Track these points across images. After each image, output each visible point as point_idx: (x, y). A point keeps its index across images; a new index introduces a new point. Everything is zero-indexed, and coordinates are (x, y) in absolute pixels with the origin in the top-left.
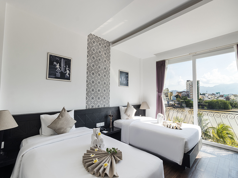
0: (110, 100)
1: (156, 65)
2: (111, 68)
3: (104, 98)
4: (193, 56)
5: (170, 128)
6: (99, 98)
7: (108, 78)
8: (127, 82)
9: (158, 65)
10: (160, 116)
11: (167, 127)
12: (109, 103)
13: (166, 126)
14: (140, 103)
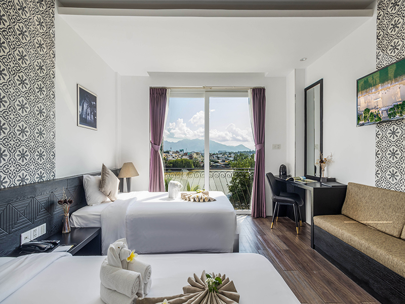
0: (57, 161)
1: (150, 94)
2: (57, 70)
3: (41, 155)
4: (206, 91)
5: (199, 201)
6: (23, 156)
7: (51, 97)
8: (94, 117)
9: (153, 94)
10: (175, 185)
11: (195, 201)
12: (54, 167)
13: (192, 200)
14: (115, 166)
